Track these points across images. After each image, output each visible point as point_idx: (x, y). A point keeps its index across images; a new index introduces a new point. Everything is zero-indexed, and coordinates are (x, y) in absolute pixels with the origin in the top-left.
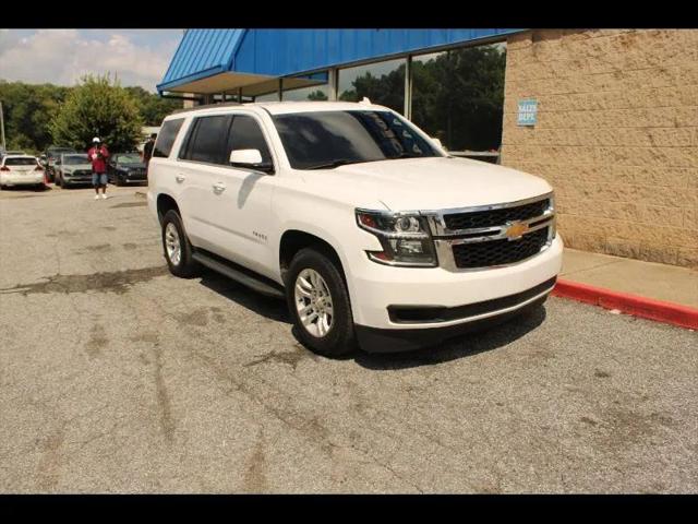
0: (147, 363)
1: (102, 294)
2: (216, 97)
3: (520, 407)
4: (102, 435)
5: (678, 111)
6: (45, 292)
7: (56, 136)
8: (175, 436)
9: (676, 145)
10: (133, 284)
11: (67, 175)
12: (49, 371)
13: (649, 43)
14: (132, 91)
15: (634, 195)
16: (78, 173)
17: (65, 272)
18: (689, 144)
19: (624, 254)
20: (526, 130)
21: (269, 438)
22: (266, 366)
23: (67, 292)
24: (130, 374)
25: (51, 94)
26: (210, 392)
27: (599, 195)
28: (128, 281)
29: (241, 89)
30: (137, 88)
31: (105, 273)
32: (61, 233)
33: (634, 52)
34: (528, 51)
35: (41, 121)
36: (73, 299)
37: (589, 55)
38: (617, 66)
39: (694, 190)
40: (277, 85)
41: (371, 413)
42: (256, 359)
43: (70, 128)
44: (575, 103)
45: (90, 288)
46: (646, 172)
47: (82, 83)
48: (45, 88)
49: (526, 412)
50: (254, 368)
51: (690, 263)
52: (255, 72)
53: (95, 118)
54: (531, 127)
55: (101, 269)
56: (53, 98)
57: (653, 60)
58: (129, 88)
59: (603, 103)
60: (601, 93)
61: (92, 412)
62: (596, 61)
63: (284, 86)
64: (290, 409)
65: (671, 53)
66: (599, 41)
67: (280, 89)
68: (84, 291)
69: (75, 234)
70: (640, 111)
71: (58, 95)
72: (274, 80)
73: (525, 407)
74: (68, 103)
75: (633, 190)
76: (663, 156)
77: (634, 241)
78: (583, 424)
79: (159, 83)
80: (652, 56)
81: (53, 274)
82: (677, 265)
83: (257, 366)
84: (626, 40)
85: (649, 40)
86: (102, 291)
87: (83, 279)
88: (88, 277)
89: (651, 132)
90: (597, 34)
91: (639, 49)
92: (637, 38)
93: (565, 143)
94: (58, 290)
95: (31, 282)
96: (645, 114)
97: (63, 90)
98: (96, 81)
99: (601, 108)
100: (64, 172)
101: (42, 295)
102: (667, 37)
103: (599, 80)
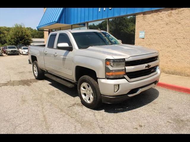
0: (39, 107)
1: (24, 86)
2: (53, 30)
3: (149, 118)
4: (27, 130)
5: (184, 34)
6: (7, 86)
7: (7, 41)
8: (50, 130)
9: (184, 43)
10: (32, 83)
11: (9, 51)
12: (10, 110)
13: (176, 16)
14: (28, 29)
15: (172, 57)
16: (12, 51)
17: (12, 80)
18: (187, 43)
19: (170, 73)
20: (142, 39)
21: (78, 130)
22: (74, 107)
23: (13, 86)
24: (34, 111)
25: (5, 29)
26: (59, 116)
27: (162, 57)
28: (31, 82)
29: (60, 28)
30: (30, 28)
31: (24, 80)
32: (10, 68)
33: (171, 18)
34: (142, 18)
35: (3, 37)
36: (15, 88)
37: (159, 19)
38: (167, 22)
39: (189, 55)
40: (71, 27)
41: (107, 121)
42: (71, 105)
43: (12, 39)
44: (155, 32)
45: (20, 84)
46: (175, 51)
47: (14, 26)
48: (4, 28)
49: (151, 120)
50: (71, 108)
51: (188, 76)
52: (65, 23)
53: (19, 36)
54: (144, 38)
55: (23, 79)
56: (6, 30)
57: (177, 20)
58: (27, 28)
59: (163, 32)
60: (163, 29)
61: (24, 123)
62: (161, 21)
63: (73, 27)
64: (83, 120)
65: (182, 18)
66: (162, 15)
67: (72, 28)
68: (18, 85)
69: (14, 69)
70: (173, 34)
71: (7, 30)
72: (70, 26)
73: (151, 118)
74: (11, 32)
75: (172, 56)
76: (180, 46)
77: (172, 70)
78: (168, 123)
79: (38, 26)
80: (176, 19)
81: (9, 80)
82: (184, 76)
83: (71, 107)
84: (169, 15)
85: (176, 15)
86: (23, 85)
87: (18, 82)
88: (19, 81)
89: (177, 40)
90: (161, 13)
91: (173, 17)
92: (172, 14)
93: (153, 43)
94: (11, 85)
95: (3, 83)
96: (175, 35)
97: (9, 28)
98: (18, 26)
99: (163, 33)
100: (8, 51)
101: (6, 87)
102: (181, 14)
103: (162, 26)
